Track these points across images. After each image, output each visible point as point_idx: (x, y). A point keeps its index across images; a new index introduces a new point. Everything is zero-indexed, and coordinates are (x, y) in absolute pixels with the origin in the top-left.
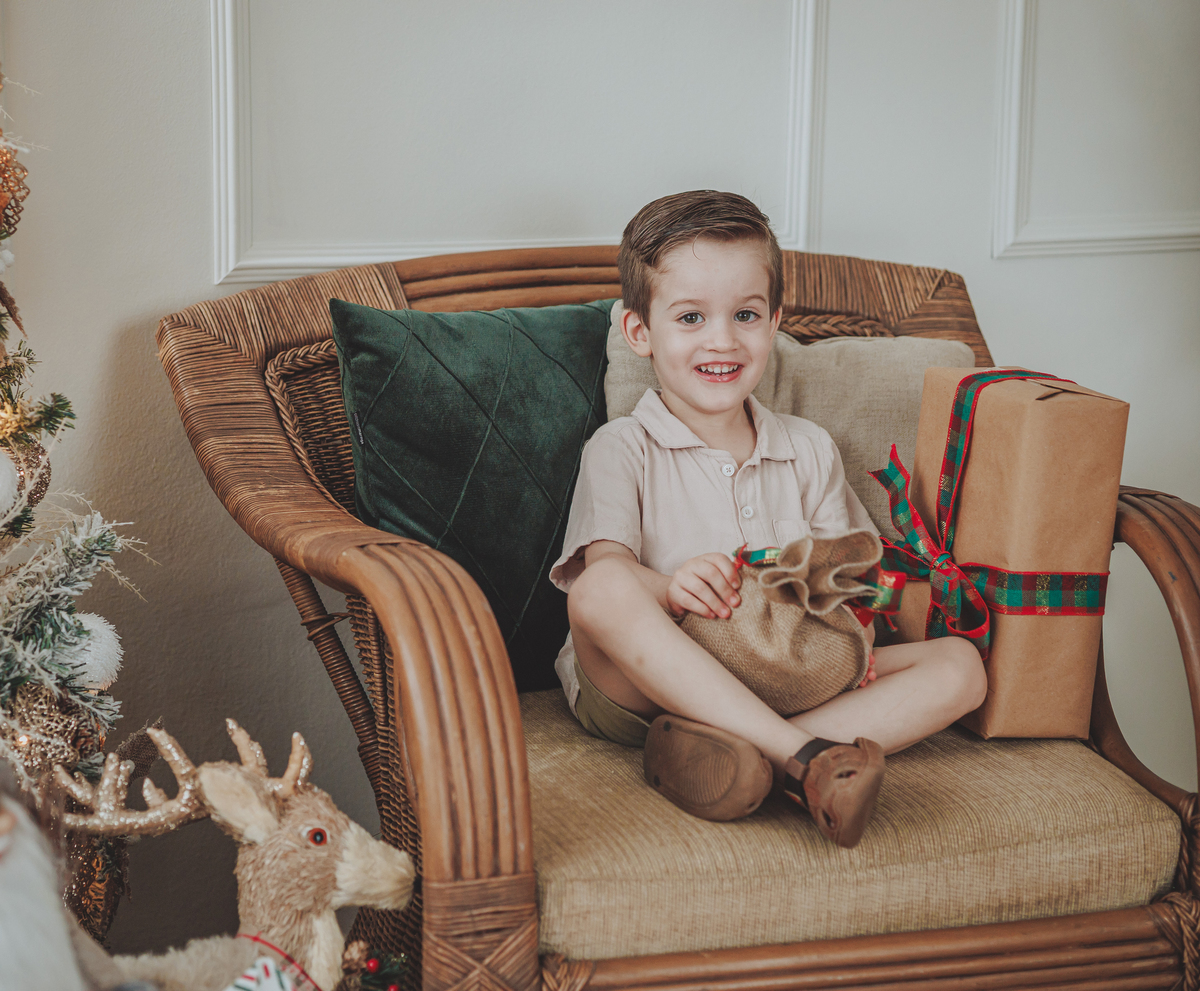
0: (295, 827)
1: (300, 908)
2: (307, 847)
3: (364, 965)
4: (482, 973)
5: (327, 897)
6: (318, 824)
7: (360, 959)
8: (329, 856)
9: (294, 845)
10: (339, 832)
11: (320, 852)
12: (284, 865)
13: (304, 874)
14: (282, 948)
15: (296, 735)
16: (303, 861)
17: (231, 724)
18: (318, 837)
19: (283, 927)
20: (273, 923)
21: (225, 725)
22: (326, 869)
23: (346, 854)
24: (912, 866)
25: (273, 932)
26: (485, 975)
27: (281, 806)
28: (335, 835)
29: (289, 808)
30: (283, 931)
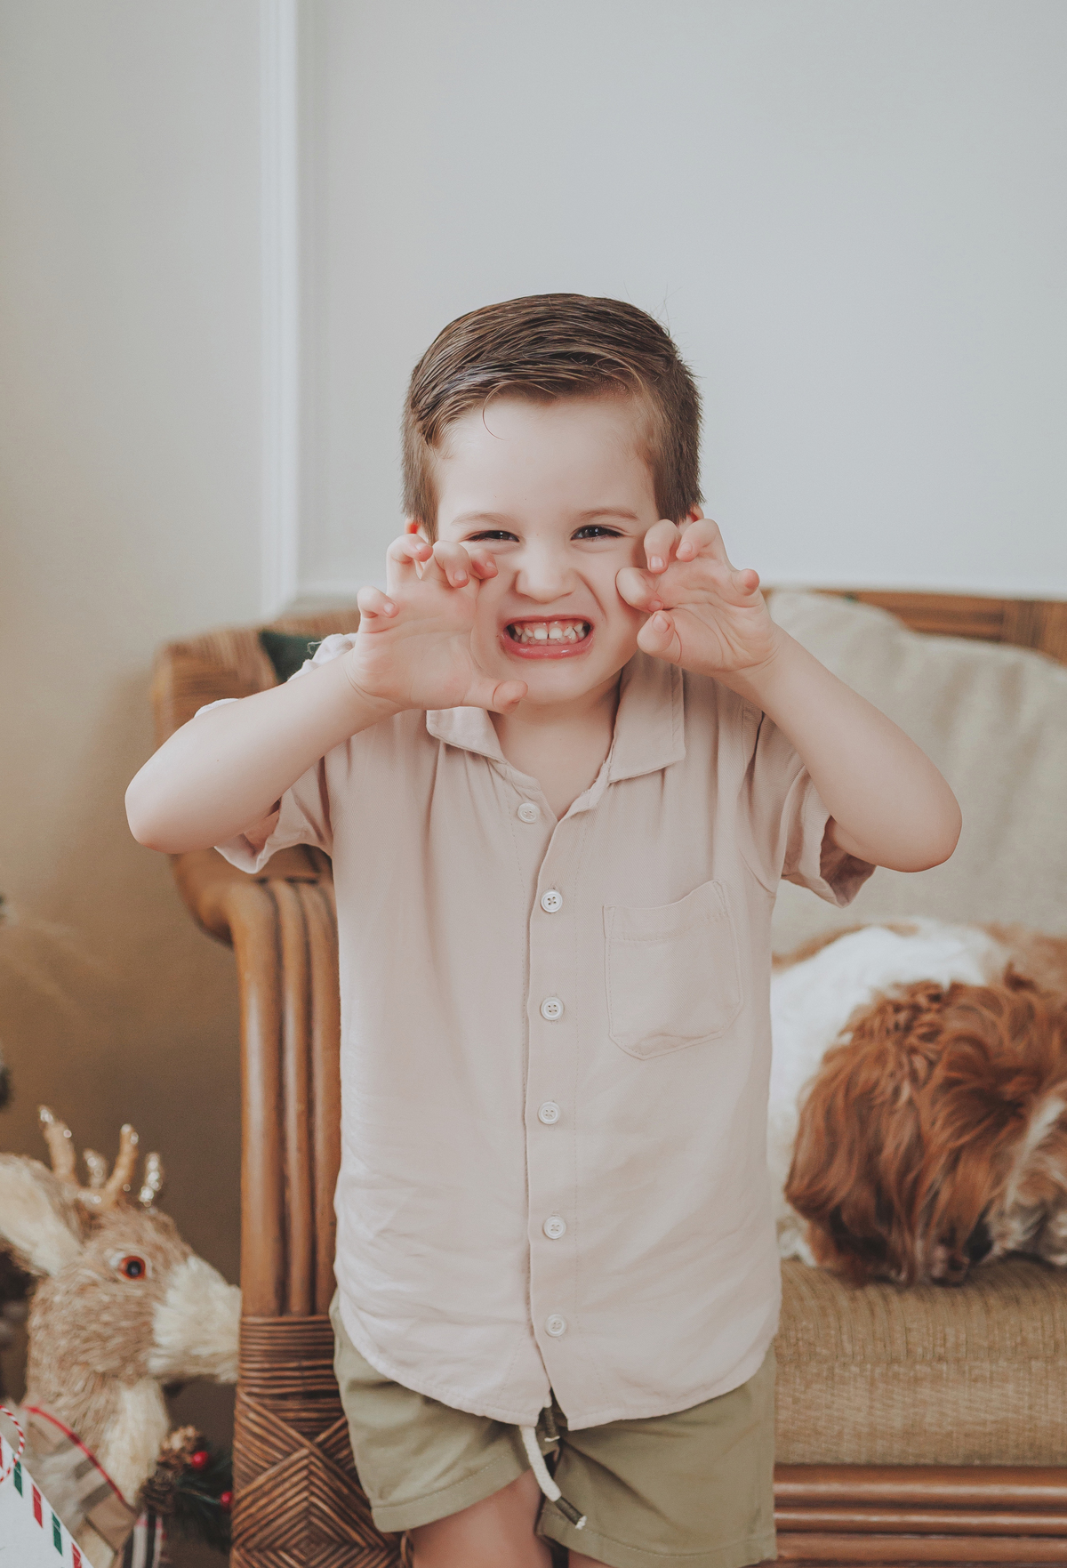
0: (101, 1252)
1: (100, 1368)
2: (115, 1281)
3: (188, 1460)
4: (312, 1454)
5: (142, 1357)
6: (135, 1250)
7: (183, 1449)
8: (147, 1295)
9: (94, 1276)
10: (167, 1264)
11: (133, 1288)
12: (79, 1303)
13: (106, 1317)
14: (68, 1426)
15: (126, 1129)
16: (106, 1299)
17: (46, 1115)
18: (134, 1268)
19: (76, 1395)
20: (63, 1390)
21: (37, 1115)
22: (140, 1314)
23: (172, 1296)
24: (1005, 1364)
25: (61, 1402)
26: (318, 1458)
27: (89, 1223)
28: (160, 1268)
29: (100, 1227)
30: (73, 1401)
